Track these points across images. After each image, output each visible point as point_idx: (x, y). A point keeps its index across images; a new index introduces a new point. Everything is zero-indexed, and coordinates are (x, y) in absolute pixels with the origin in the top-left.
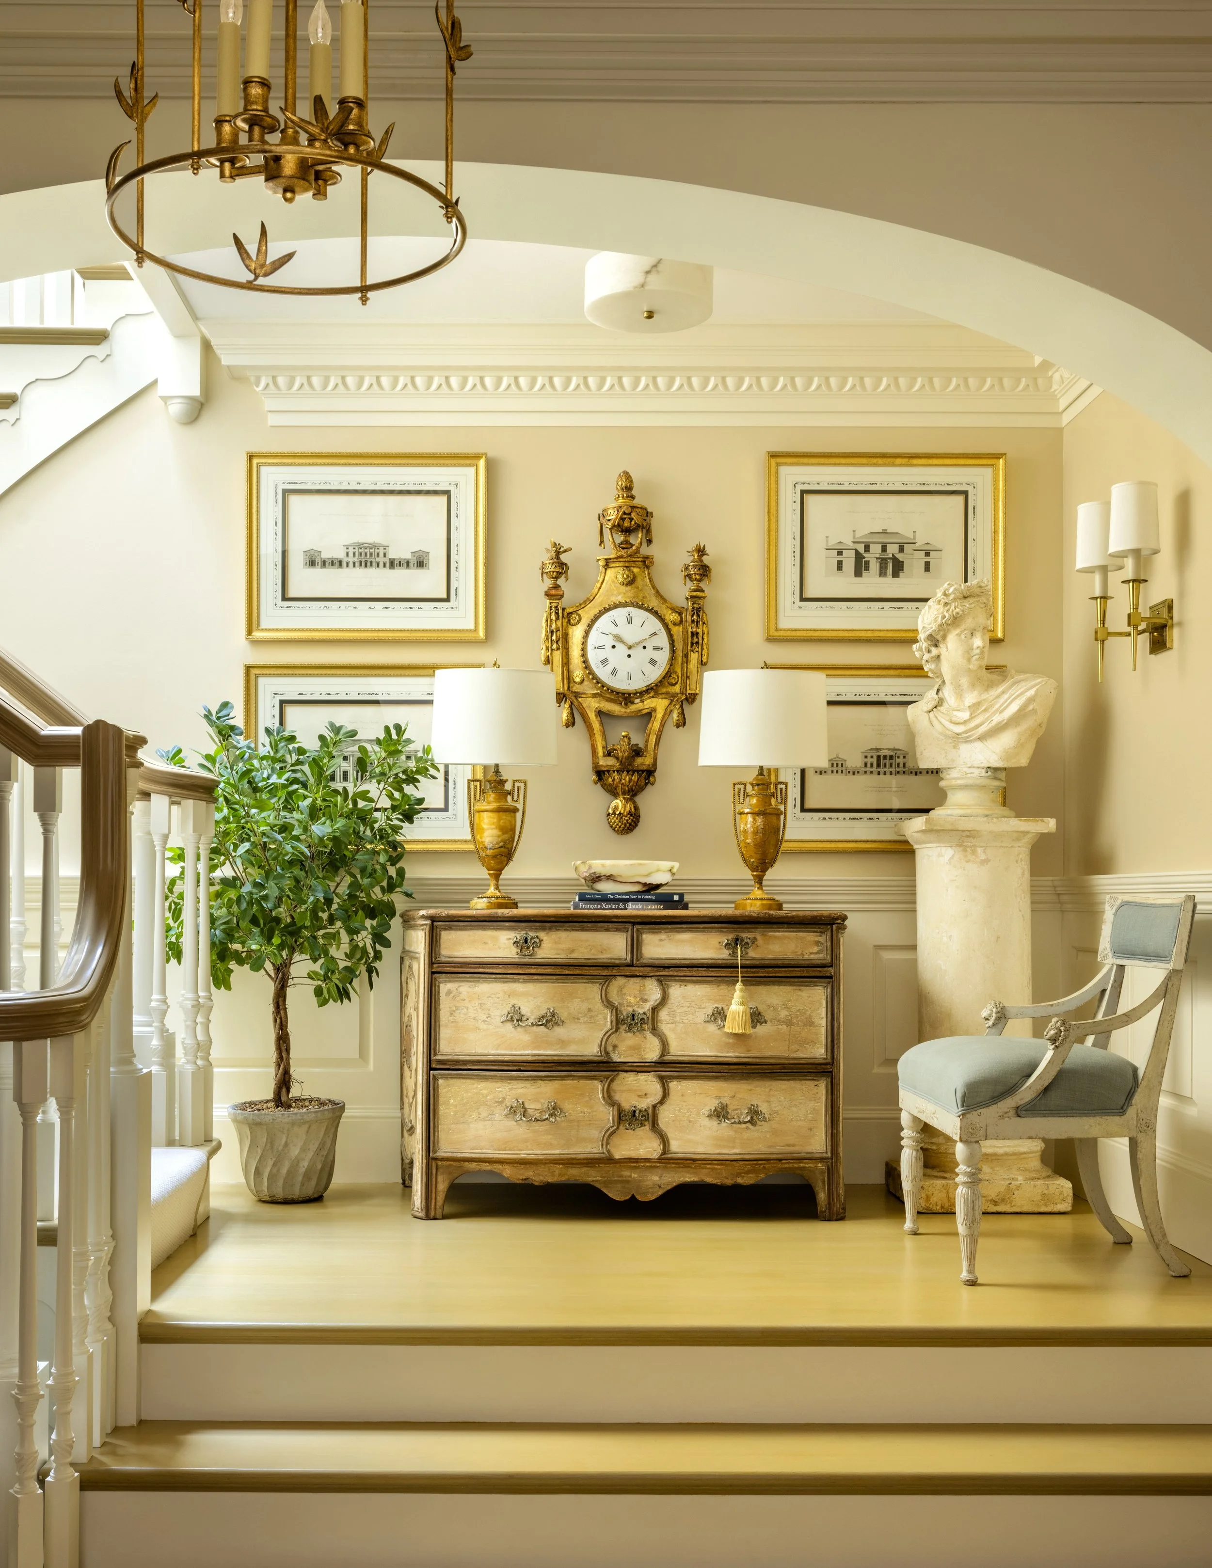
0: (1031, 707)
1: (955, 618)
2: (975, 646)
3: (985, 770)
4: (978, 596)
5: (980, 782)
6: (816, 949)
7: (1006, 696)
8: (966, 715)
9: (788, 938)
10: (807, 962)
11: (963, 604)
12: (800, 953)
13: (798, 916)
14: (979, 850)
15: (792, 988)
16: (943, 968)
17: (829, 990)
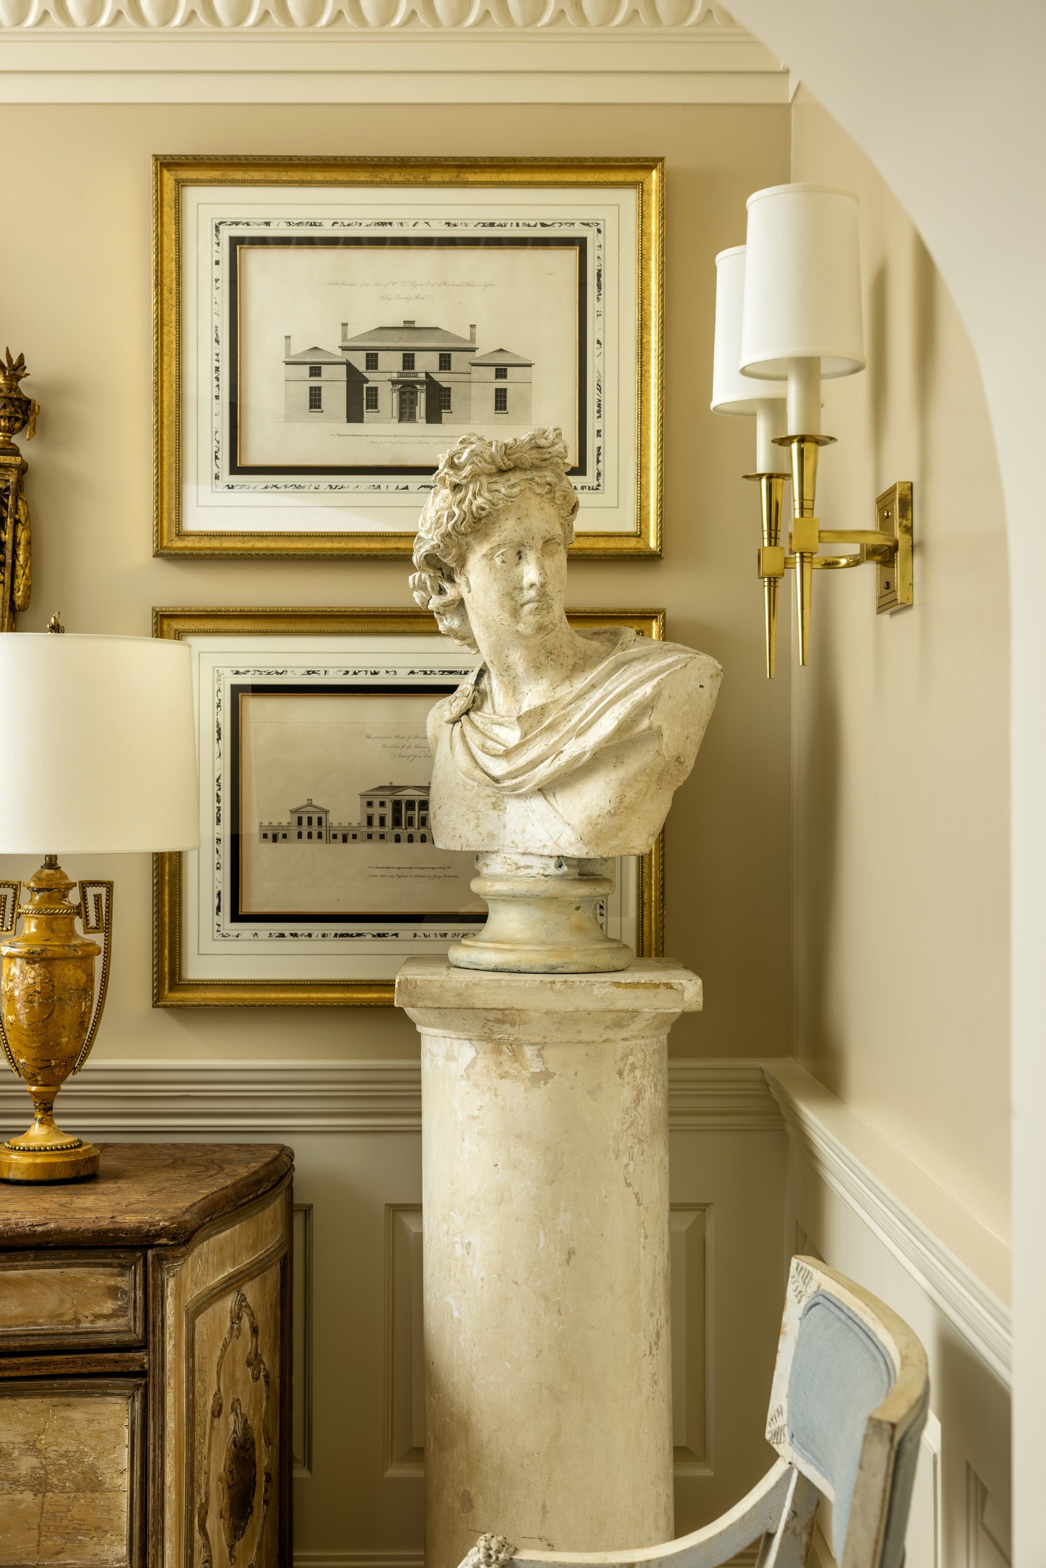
0: (645, 724)
1: (477, 520)
2: (526, 582)
3: (555, 859)
4: (534, 467)
5: (540, 888)
6: (109, 1306)
7: (597, 694)
8: (511, 736)
9: (41, 1281)
10: (84, 1340)
11: (494, 487)
12: (69, 1316)
13: (59, 1231)
14: (529, 1052)
15: (48, 1401)
16: (456, 1314)
17: (137, 1405)
